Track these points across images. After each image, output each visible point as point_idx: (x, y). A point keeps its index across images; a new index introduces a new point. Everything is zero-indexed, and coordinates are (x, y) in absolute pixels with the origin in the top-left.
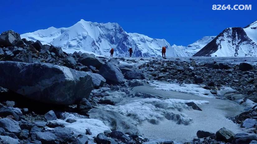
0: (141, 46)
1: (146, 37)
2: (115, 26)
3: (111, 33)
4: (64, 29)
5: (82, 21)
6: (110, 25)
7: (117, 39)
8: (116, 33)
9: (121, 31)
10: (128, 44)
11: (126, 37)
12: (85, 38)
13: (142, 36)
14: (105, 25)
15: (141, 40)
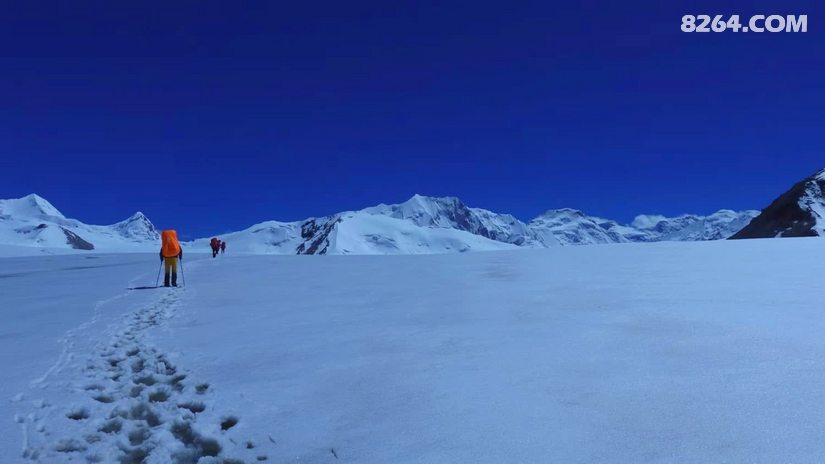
0: (485, 223)
1: (489, 213)
2: (455, 201)
3: (451, 209)
4: (397, 205)
5: (417, 196)
6: (448, 200)
7: (458, 215)
8: (456, 209)
9: (461, 206)
10: (471, 220)
11: (467, 213)
12: (421, 215)
13: (485, 211)
14: (443, 199)
15: (484, 216)
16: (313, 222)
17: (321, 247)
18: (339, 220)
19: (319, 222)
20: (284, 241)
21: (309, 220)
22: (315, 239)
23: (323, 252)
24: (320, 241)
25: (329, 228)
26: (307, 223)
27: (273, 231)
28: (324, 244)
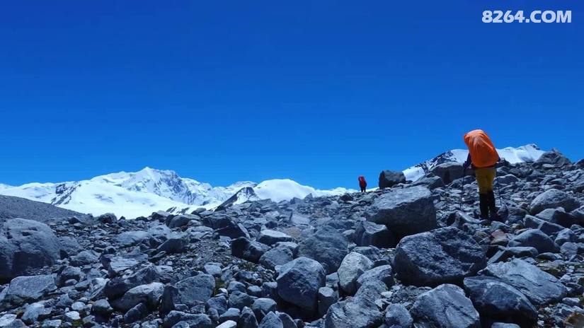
0: (190, 189)
1: (195, 182)
2: (172, 173)
3: (169, 178)
4: (132, 173)
5: (147, 169)
6: (168, 172)
7: (173, 182)
8: (173, 178)
9: (176, 177)
10: (181, 186)
11: (180, 181)
12: (148, 181)
13: (192, 181)
14: (165, 171)
15: (192, 184)
16: (64, 185)
17: (66, 200)
18: (80, 186)
19: (69, 184)
20: (43, 196)
21: (62, 184)
22: (63, 195)
23: (66, 203)
24: (66, 197)
25: (73, 189)
26: (60, 186)
27: (36, 189)
28: (68, 198)
